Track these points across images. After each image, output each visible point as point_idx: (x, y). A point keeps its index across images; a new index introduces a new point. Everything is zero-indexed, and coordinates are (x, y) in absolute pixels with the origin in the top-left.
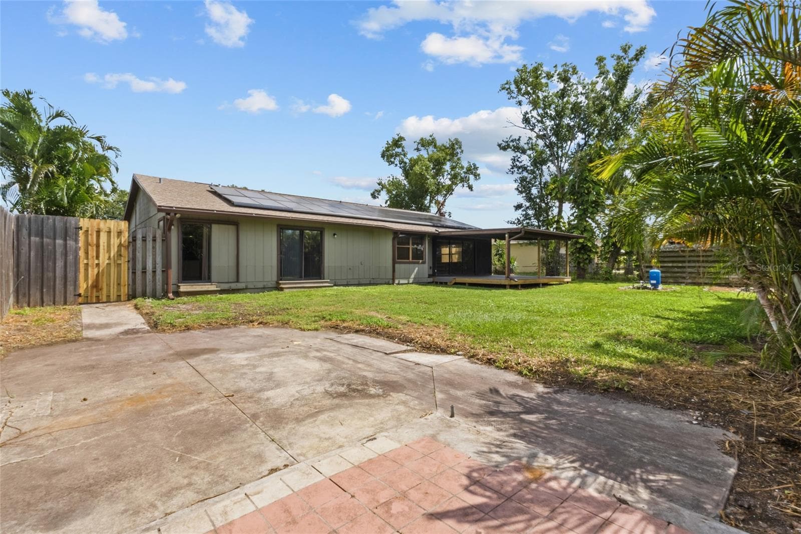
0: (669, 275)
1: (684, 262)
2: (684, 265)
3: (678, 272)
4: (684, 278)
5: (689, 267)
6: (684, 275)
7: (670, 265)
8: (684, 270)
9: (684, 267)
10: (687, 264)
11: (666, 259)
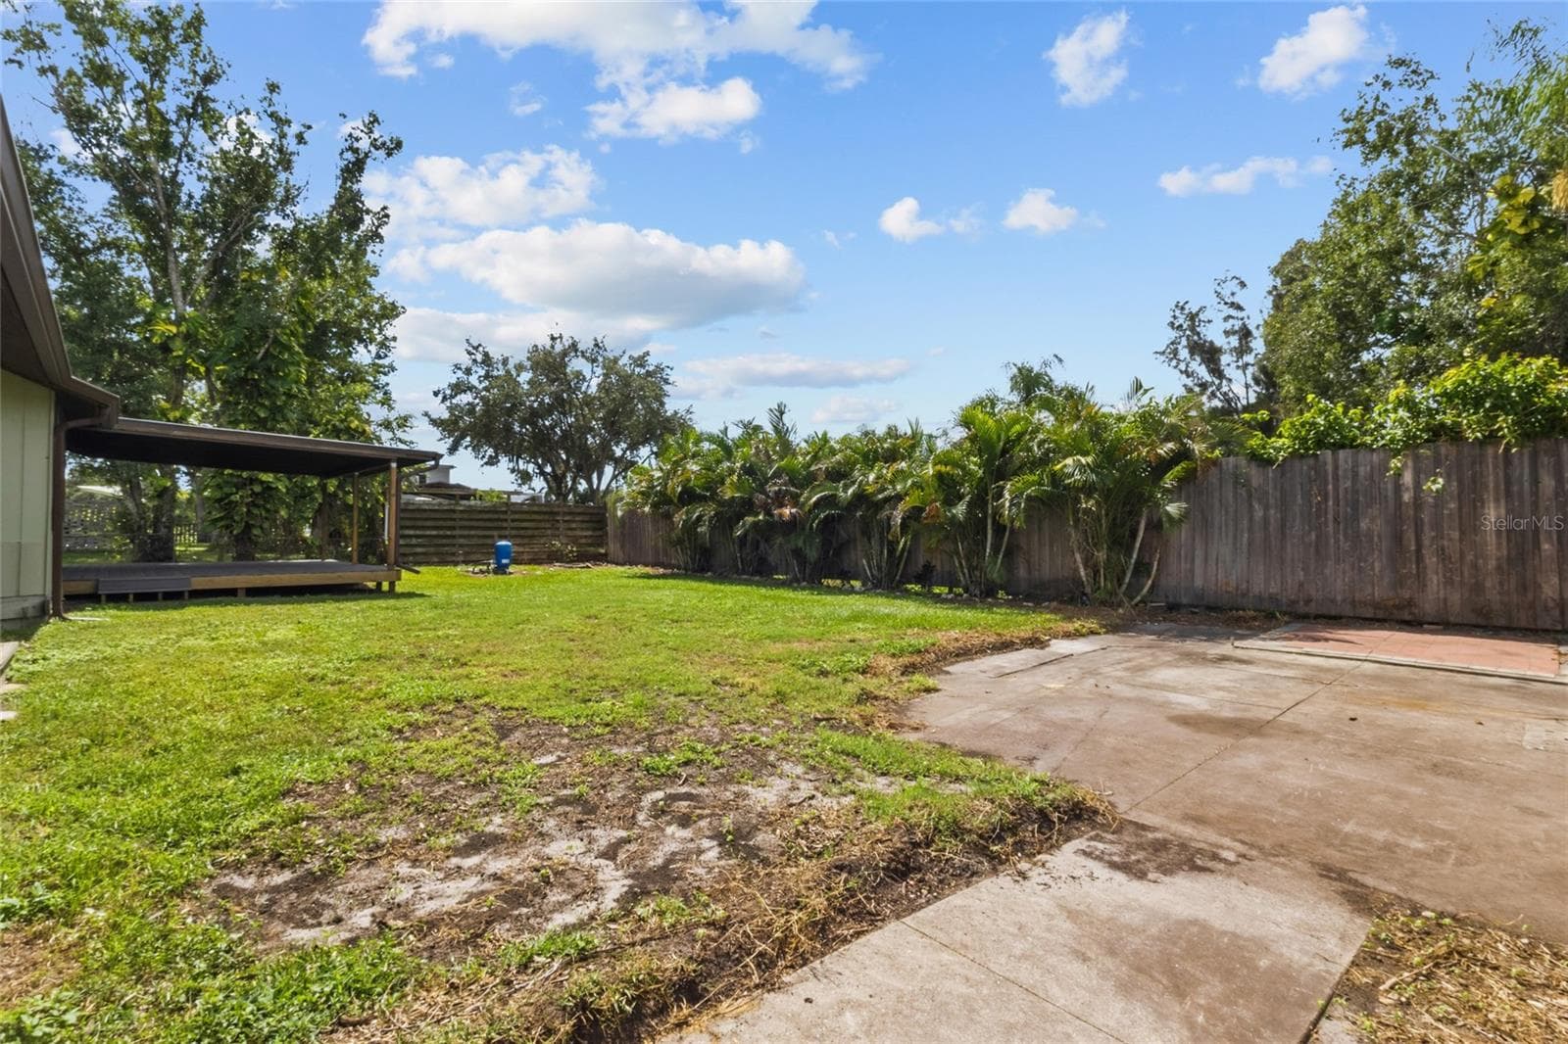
0: (432, 550)
1: (454, 528)
2: (455, 533)
3: (444, 545)
4: (453, 554)
5: (461, 536)
6: (454, 550)
7: (434, 533)
8: (454, 541)
9: (454, 537)
10: (457, 532)
11: (428, 523)
